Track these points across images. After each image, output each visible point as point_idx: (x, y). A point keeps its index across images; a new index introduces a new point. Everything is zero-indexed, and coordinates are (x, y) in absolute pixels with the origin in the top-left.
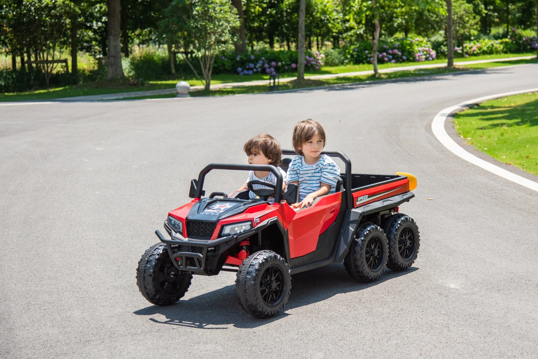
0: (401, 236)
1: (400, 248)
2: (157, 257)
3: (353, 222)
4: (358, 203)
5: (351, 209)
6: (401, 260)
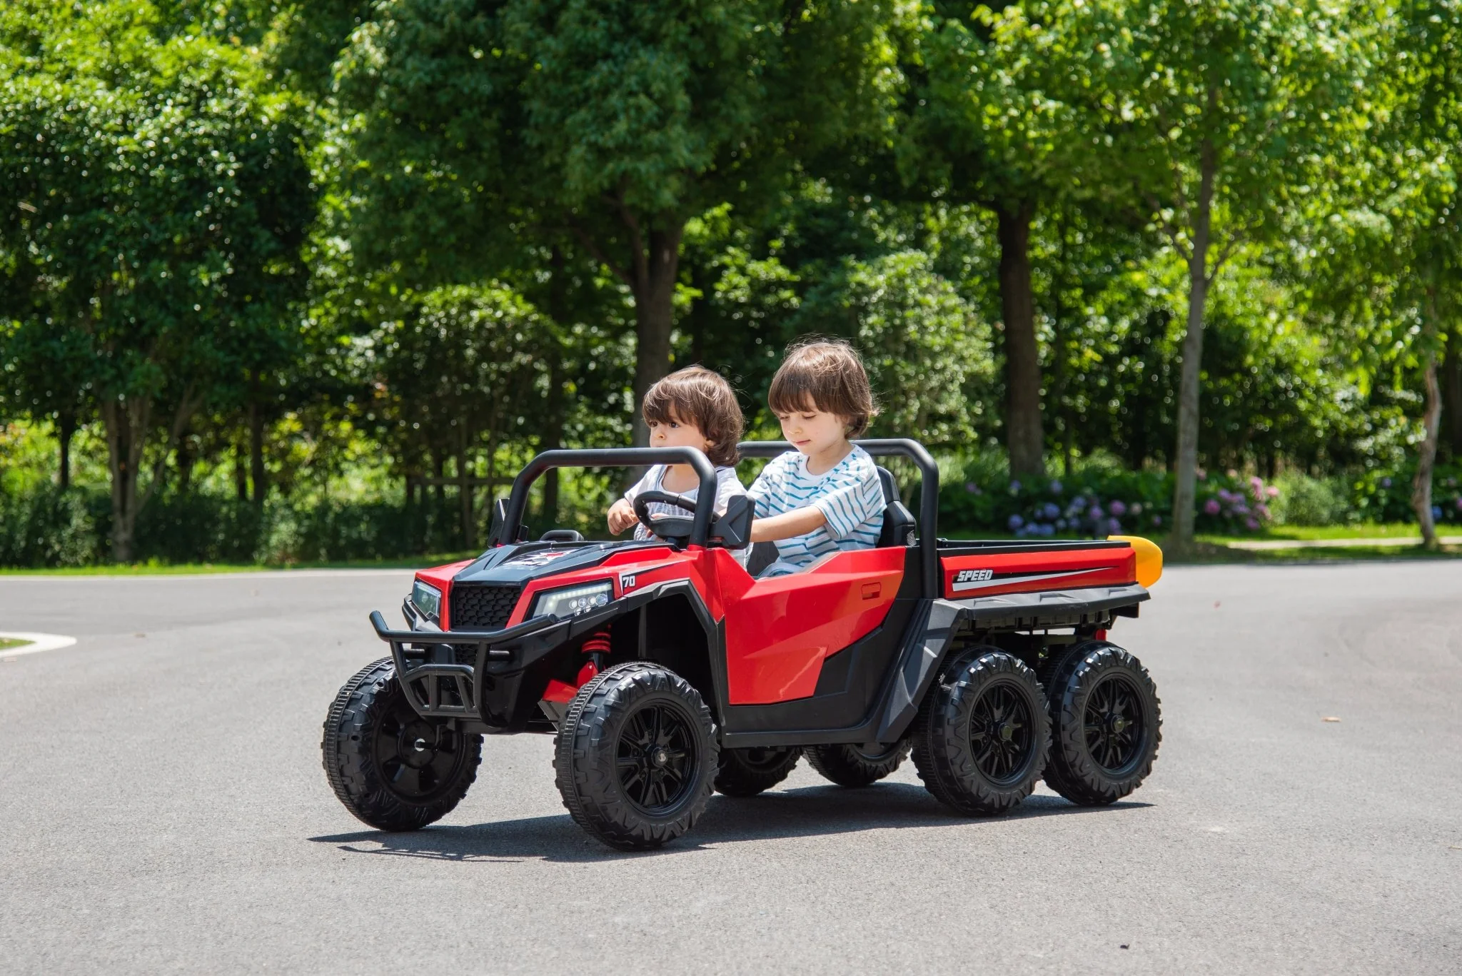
0: (1096, 702)
1: (1091, 739)
2: (376, 688)
3: (936, 633)
4: (956, 587)
5: (934, 597)
6: (1091, 772)
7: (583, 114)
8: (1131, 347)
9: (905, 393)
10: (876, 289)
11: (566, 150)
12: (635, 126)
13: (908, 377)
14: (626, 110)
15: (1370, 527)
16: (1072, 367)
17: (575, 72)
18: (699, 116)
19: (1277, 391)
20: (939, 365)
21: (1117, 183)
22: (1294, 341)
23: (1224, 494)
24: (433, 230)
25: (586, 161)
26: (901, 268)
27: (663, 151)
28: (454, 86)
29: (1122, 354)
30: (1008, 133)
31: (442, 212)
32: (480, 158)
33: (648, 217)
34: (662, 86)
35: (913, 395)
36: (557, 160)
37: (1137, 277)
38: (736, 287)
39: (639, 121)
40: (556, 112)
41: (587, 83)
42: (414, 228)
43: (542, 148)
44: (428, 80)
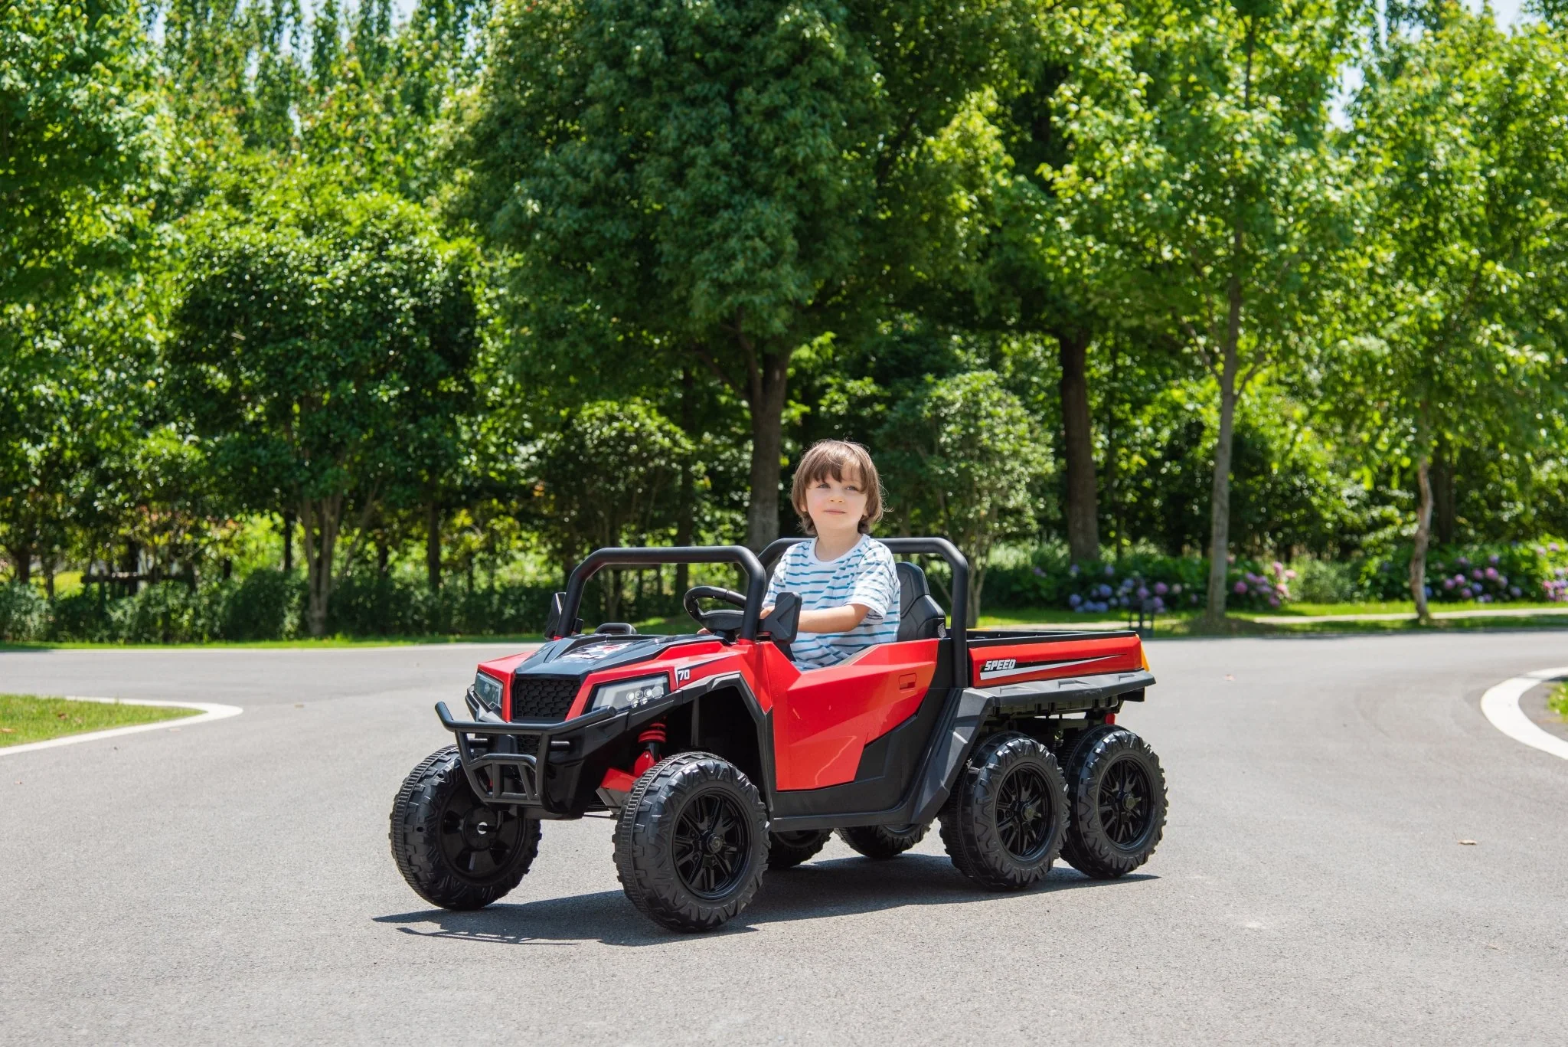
0: (1111, 782)
1: (1105, 817)
3: (966, 721)
4: (984, 676)
5: (965, 686)
6: (1110, 851)
7: (706, 254)
8: (1173, 452)
9: (979, 491)
10: (953, 403)
11: (692, 285)
12: (751, 265)
13: (981, 477)
14: (743, 252)
15: (1373, 606)
16: (1122, 470)
17: (700, 219)
18: (805, 257)
19: (1294, 490)
20: (1008, 468)
21: (1158, 313)
22: (1308, 448)
23: (1250, 576)
24: (582, 356)
25: (709, 294)
26: (975, 384)
27: (774, 286)
28: (598, 232)
29: (1165, 459)
30: (1066, 270)
31: (590, 340)
32: (619, 292)
33: (761, 343)
34: (775, 232)
35: (986, 493)
36: (684, 293)
37: (1177, 394)
38: (837, 403)
39: (755, 261)
40: (684, 252)
41: (710, 228)
42: (566, 353)
43: (671, 284)
44: (576, 226)
